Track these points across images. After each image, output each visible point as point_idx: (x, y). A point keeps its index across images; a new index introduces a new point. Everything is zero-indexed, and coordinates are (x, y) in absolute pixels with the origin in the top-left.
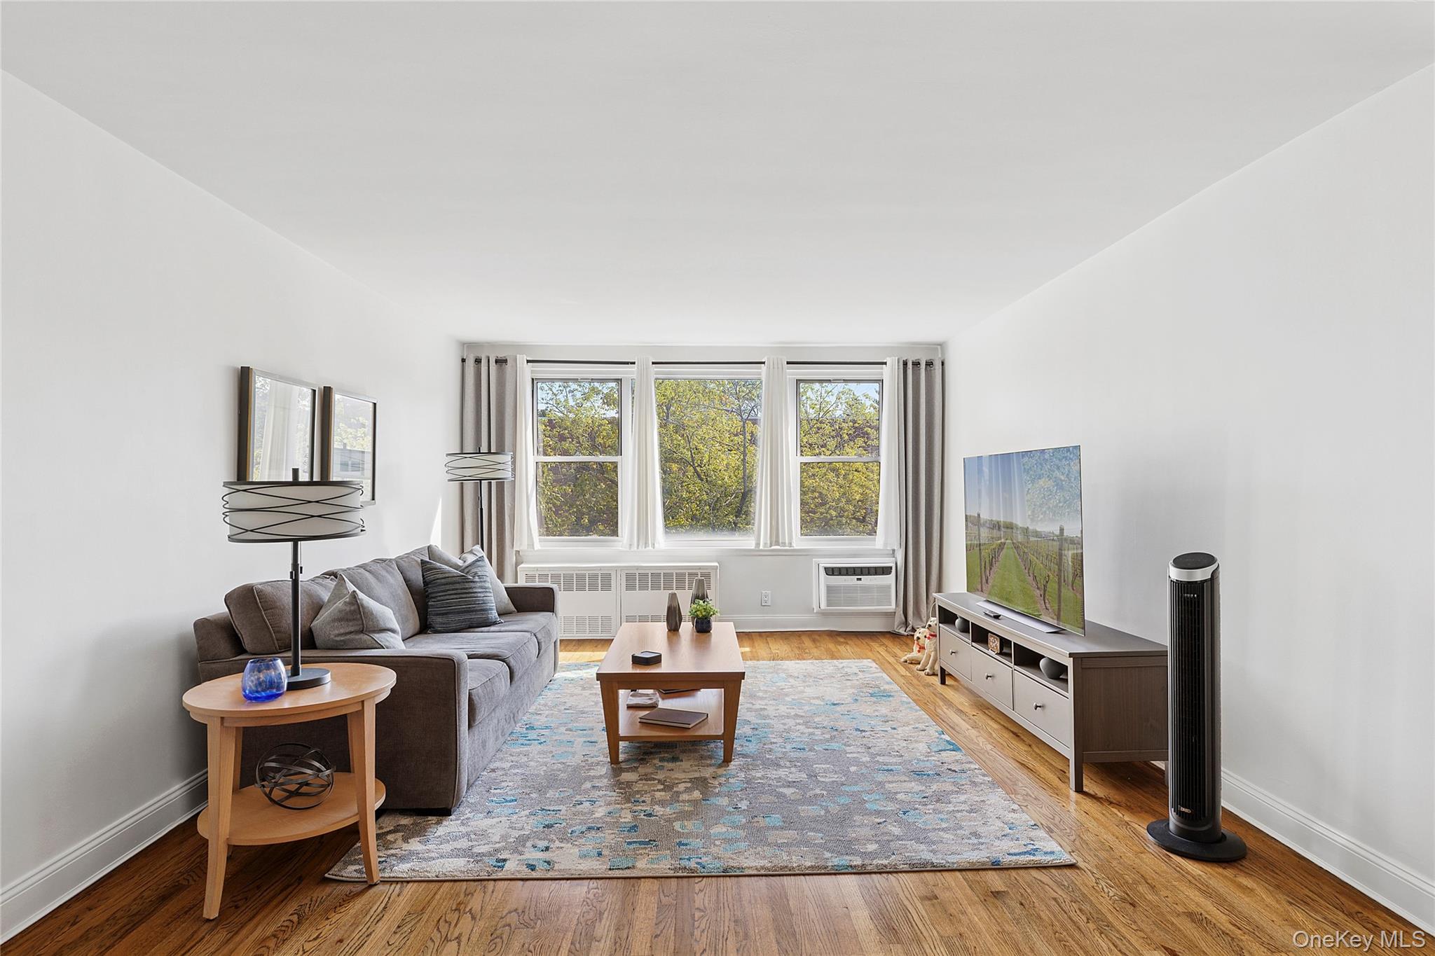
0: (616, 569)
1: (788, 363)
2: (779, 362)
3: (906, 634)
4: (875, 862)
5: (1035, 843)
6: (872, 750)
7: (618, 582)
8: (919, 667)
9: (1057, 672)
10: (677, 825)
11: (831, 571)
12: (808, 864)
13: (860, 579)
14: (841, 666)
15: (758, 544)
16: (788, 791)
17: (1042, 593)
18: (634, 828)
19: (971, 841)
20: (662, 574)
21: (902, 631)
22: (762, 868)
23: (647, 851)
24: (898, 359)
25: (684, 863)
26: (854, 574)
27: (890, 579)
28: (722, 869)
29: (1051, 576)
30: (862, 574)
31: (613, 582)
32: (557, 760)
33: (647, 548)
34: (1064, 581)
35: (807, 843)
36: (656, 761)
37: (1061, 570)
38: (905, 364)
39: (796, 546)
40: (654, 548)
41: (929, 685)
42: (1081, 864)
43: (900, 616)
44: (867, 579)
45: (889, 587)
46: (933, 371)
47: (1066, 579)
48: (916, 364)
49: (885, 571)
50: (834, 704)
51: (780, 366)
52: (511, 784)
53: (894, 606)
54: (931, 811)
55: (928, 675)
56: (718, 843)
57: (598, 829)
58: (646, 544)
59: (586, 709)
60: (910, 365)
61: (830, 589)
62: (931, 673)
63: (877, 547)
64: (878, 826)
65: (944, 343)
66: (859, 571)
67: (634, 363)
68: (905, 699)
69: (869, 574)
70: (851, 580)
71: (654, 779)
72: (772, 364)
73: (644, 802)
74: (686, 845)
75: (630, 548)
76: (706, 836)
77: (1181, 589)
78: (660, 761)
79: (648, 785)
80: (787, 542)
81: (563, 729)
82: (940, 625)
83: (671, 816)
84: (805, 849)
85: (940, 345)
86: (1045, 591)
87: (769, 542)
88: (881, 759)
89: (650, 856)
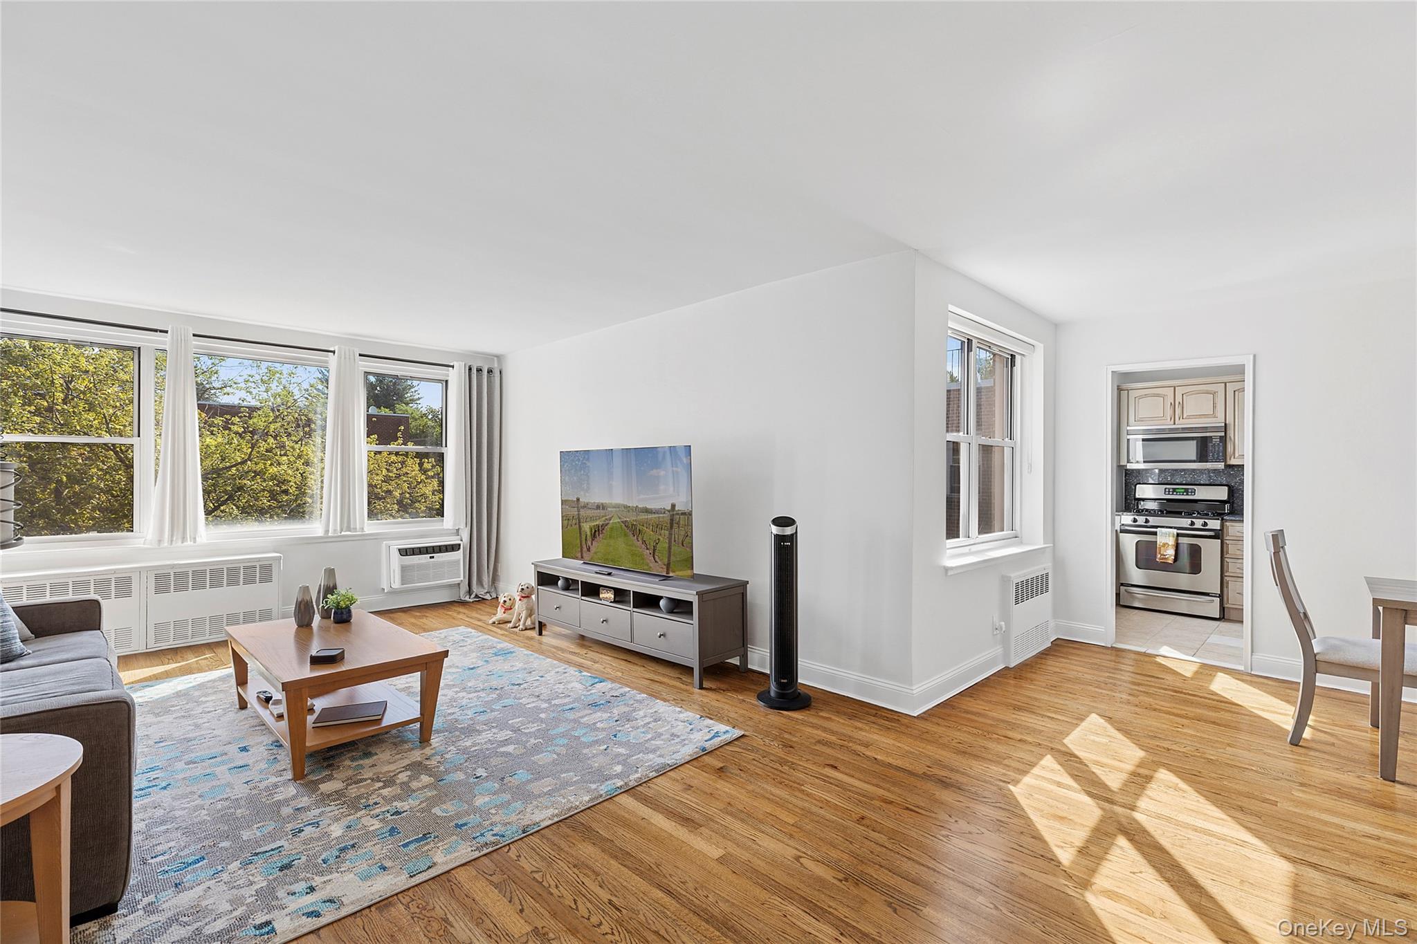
0: (139, 571)
1: (360, 355)
2: (352, 354)
3: (471, 600)
4: (632, 777)
5: (712, 728)
6: (542, 697)
7: (142, 588)
8: (511, 625)
9: (679, 607)
10: (437, 811)
11: (404, 552)
12: (587, 798)
13: (433, 557)
14: (443, 636)
15: (327, 531)
16: (510, 748)
17: (651, 552)
18: (393, 831)
19: (676, 741)
20: (208, 571)
21: (467, 599)
22: (553, 816)
23: (432, 845)
24: (465, 365)
25: (482, 840)
26: (427, 553)
27: (458, 555)
28: (520, 832)
29: (662, 539)
30: (434, 552)
31: (135, 586)
32: (214, 798)
33: (185, 544)
34: (675, 541)
35: (567, 783)
36: (348, 763)
37: (672, 534)
38: (470, 369)
39: (367, 530)
40: (195, 542)
41: (531, 638)
42: (747, 733)
43: (464, 587)
44: (439, 557)
45: (459, 560)
46: (492, 378)
47: (676, 539)
48: (479, 370)
49: (454, 548)
50: (472, 669)
51: (352, 357)
52: (172, 844)
53: (462, 578)
54: (631, 729)
55: (522, 630)
56: (493, 811)
57: (353, 846)
58: (184, 539)
59: (190, 735)
60: (474, 371)
61: (404, 569)
62: (524, 629)
63: (445, 527)
64: (606, 752)
65: (502, 355)
66: (431, 550)
67: (166, 332)
68: (526, 652)
69: (440, 551)
70: (424, 558)
71: (366, 780)
72: (343, 353)
73: (376, 804)
74: (465, 824)
75: (159, 545)
76: (476, 810)
77: (779, 539)
78: (352, 761)
79: (363, 786)
80: (358, 527)
81: (180, 765)
82: (539, 587)
83: (421, 806)
84: (572, 788)
85: (498, 357)
86: (654, 550)
87: (339, 529)
88: (556, 702)
89: (441, 848)
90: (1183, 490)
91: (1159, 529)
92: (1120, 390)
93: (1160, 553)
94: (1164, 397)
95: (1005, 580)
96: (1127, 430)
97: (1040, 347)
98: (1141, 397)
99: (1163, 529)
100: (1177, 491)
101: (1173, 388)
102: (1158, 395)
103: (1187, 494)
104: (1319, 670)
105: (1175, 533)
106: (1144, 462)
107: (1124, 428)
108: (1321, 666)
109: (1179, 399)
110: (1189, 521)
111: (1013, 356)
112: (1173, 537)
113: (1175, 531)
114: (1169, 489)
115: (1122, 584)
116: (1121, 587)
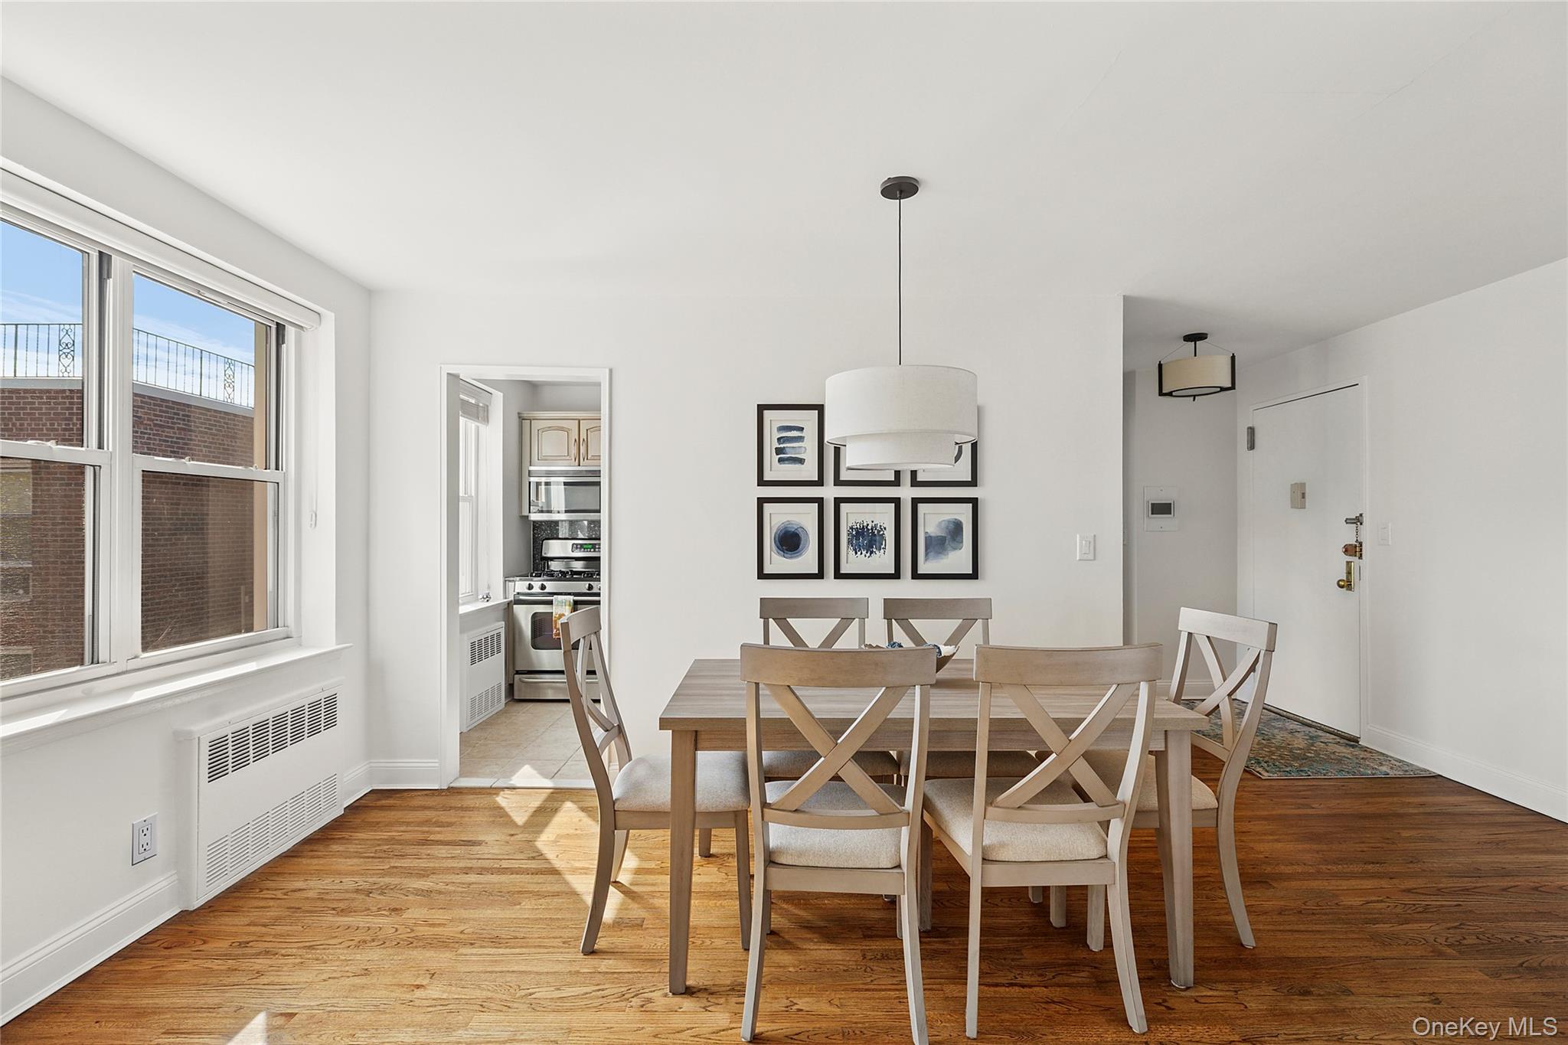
90: (590, 546)
91: (555, 596)
92: (521, 418)
93: (555, 628)
94: (568, 431)
95: (181, 740)
96: (529, 471)
97: (329, 317)
98: (544, 430)
99: (559, 596)
100: (585, 546)
101: (577, 421)
102: (562, 429)
103: (595, 551)
104: (619, 824)
105: (572, 601)
106: (566, 512)
107: (527, 467)
108: (620, 817)
109: (583, 436)
110: (587, 584)
111: (280, 328)
112: (570, 605)
113: (571, 598)
114: (577, 545)
115: (518, 673)
116: (516, 676)
